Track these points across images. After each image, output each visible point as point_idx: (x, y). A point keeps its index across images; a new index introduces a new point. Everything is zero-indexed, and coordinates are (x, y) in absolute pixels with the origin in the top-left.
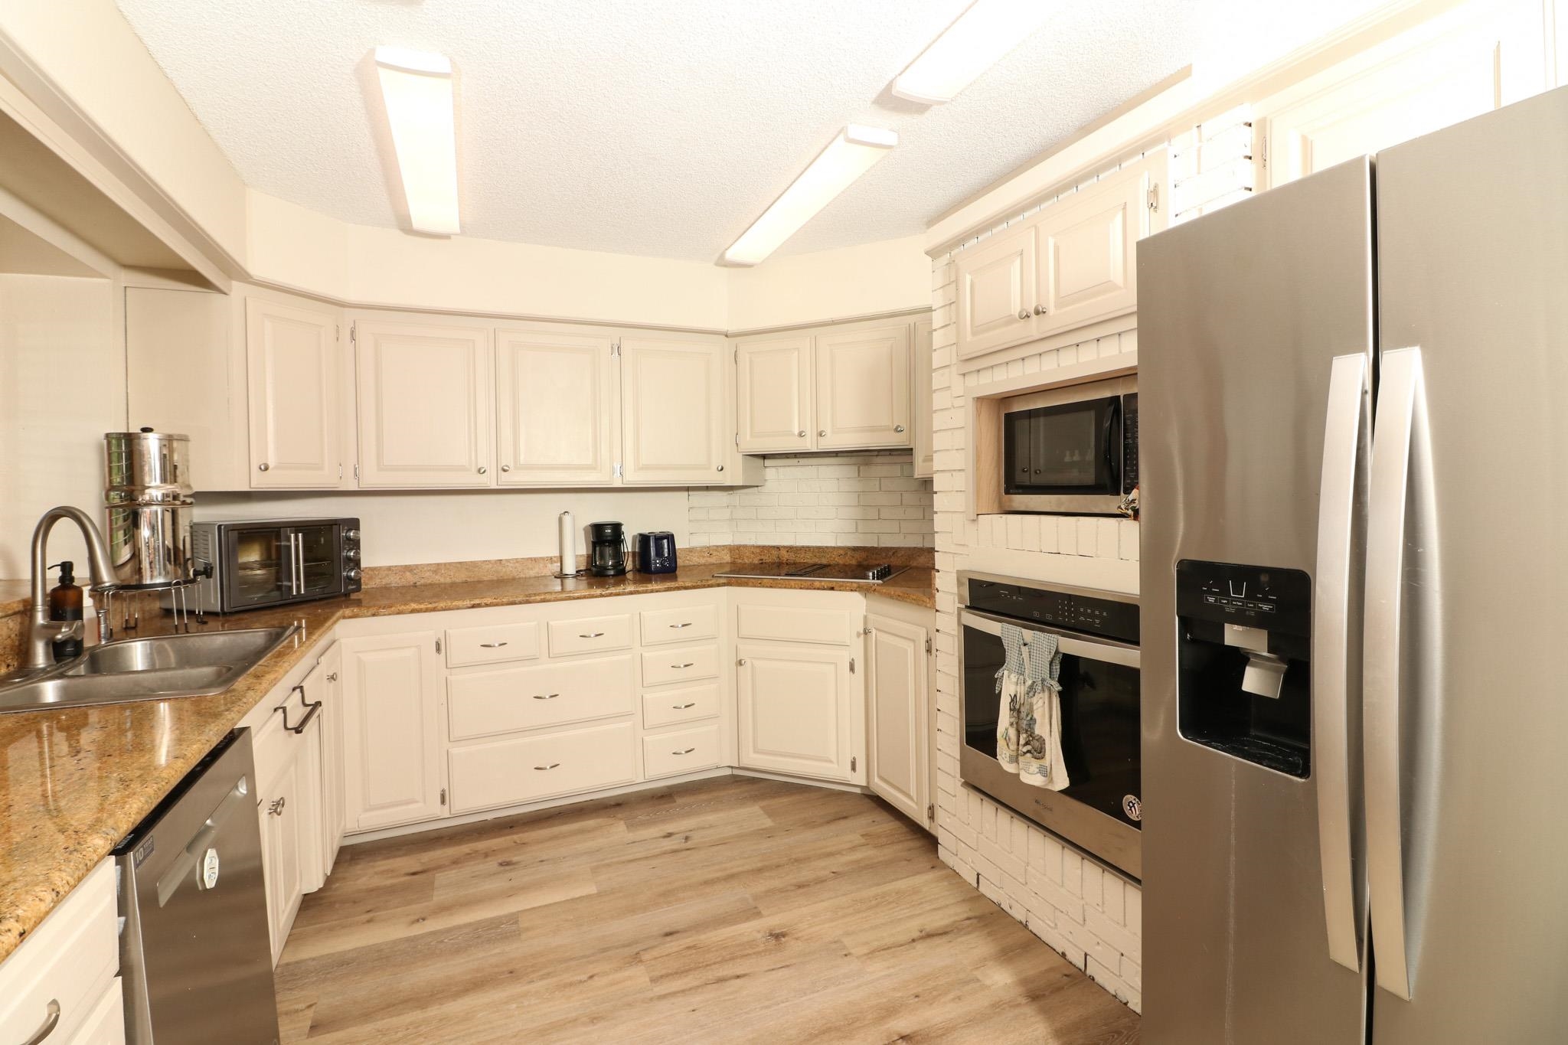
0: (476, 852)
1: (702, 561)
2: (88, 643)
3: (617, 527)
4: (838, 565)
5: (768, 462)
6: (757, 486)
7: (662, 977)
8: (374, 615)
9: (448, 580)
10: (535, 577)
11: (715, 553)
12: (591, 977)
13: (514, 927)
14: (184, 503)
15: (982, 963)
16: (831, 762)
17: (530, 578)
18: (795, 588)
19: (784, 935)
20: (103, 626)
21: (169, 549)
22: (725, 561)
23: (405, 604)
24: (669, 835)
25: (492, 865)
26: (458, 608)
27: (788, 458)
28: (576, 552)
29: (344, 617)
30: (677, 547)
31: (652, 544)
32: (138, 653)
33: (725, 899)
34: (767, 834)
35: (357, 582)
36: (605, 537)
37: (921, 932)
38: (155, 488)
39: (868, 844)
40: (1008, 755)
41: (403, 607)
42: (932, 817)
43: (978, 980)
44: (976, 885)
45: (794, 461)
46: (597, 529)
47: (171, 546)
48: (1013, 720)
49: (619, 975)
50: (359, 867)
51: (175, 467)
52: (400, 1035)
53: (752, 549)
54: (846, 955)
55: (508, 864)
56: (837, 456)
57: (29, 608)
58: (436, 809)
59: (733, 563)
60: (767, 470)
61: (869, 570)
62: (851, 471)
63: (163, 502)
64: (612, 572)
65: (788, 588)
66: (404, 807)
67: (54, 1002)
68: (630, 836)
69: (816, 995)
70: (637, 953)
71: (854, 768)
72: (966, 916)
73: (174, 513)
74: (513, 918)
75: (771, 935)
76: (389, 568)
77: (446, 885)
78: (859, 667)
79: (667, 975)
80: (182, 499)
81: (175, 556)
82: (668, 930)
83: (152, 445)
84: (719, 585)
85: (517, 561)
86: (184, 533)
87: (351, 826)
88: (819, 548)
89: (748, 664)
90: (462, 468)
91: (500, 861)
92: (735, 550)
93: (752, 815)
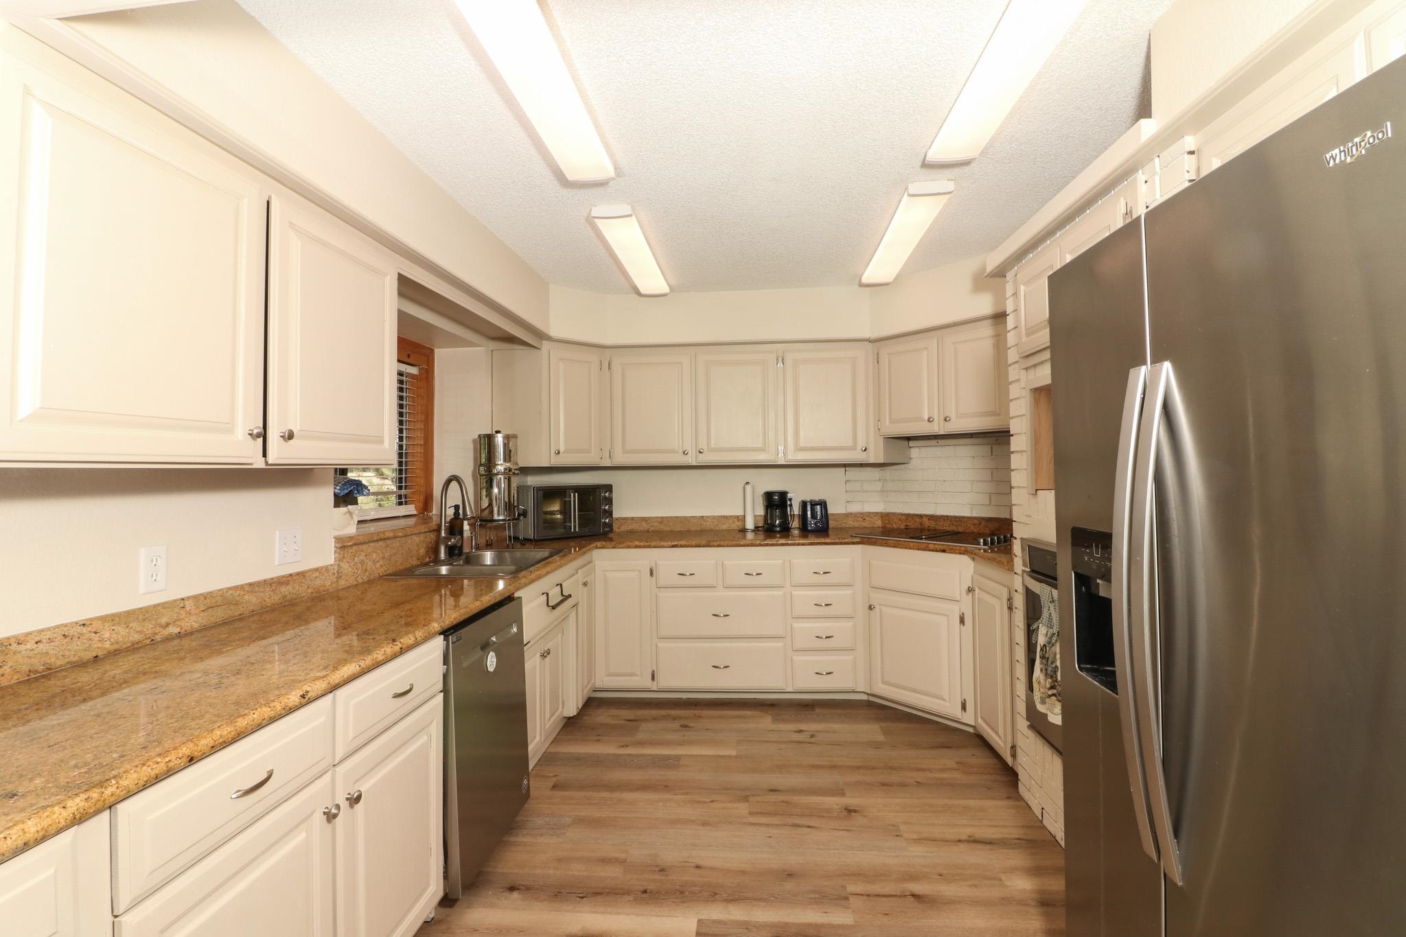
0: (669, 715)
1: (857, 525)
2: (466, 550)
3: (783, 495)
4: (973, 533)
5: (912, 443)
6: (904, 464)
7: (757, 813)
8: (614, 548)
9: (668, 529)
10: (727, 530)
11: (867, 519)
12: (712, 801)
13: (677, 763)
14: (514, 473)
15: (1012, 870)
16: (943, 699)
17: (723, 530)
18: (913, 549)
19: (855, 811)
20: (474, 541)
21: (506, 503)
22: (876, 526)
23: (632, 542)
24: (801, 731)
25: (676, 725)
26: (664, 547)
27: (929, 439)
28: (754, 512)
29: (597, 548)
30: (829, 512)
31: (809, 508)
32: (488, 557)
33: (824, 779)
34: (876, 745)
35: (610, 526)
36: (776, 502)
37: (970, 837)
38: (501, 466)
39: (958, 770)
40: (1039, 696)
41: (630, 544)
42: (1014, 756)
43: (1000, 880)
44: (1040, 818)
45: (934, 442)
46: (769, 496)
47: (507, 501)
48: (1042, 666)
49: (730, 805)
50: (601, 710)
51: (510, 451)
52: (595, 801)
53: (900, 517)
54: (897, 836)
55: (686, 726)
56: (972, 437)
57: (438, 530)
58: (647, 683)
59: (884, 527)
60: (912, 450)
61: (981, 537)
62: (986, 449)
63: (504, 473)
64: (778, 529)
65: (908, 549)
66: (628, 678)
67: (412, 685)
68: (773, 726)
69: (859, 852)
70: (747, 796)
71: (964, 707)
72: (1017, 836)
73: (509, 480)
74: (678, 758)
75: (846, 809)
76: (632, 519)
77: (646, 731)
78: (968, 620)
79: (761, 813)
80: (513, 471)
81: (509, 507)
82: (773, 788)
83: (499, 439)
84: (853, 543)
85: (714, 517)
86: (514, 492)
87: (599, 684)
88: (956, 517)
89: (877, 610)
90: (673, 451)
91: (682, 724)
92: (885, 516)
93: (871, 731)
